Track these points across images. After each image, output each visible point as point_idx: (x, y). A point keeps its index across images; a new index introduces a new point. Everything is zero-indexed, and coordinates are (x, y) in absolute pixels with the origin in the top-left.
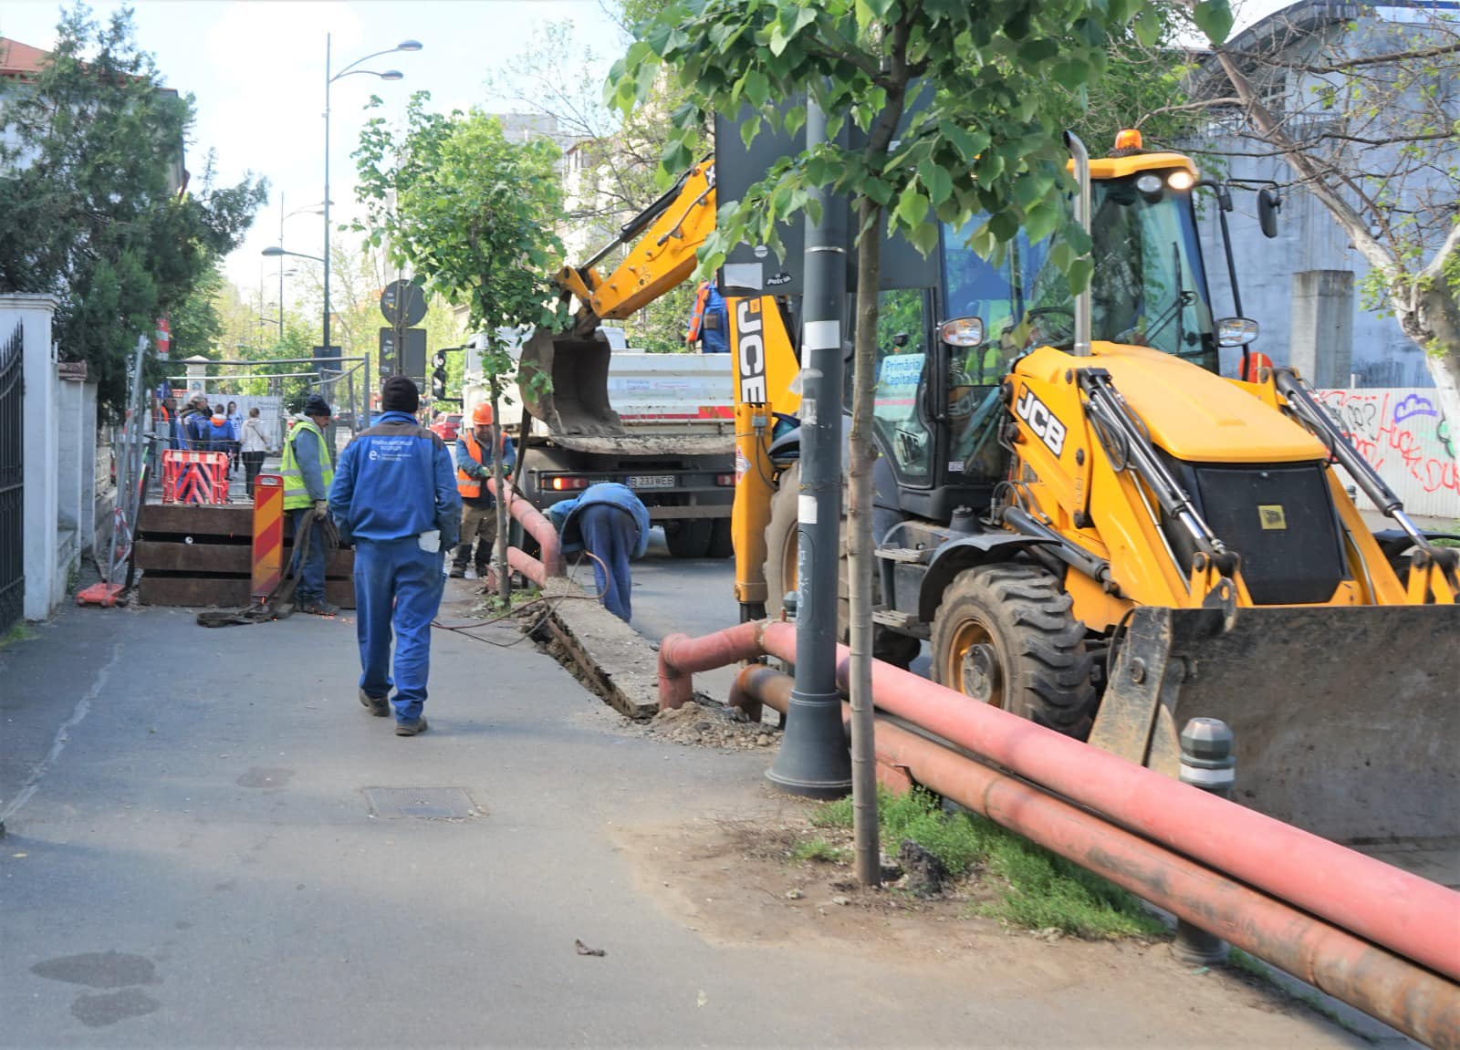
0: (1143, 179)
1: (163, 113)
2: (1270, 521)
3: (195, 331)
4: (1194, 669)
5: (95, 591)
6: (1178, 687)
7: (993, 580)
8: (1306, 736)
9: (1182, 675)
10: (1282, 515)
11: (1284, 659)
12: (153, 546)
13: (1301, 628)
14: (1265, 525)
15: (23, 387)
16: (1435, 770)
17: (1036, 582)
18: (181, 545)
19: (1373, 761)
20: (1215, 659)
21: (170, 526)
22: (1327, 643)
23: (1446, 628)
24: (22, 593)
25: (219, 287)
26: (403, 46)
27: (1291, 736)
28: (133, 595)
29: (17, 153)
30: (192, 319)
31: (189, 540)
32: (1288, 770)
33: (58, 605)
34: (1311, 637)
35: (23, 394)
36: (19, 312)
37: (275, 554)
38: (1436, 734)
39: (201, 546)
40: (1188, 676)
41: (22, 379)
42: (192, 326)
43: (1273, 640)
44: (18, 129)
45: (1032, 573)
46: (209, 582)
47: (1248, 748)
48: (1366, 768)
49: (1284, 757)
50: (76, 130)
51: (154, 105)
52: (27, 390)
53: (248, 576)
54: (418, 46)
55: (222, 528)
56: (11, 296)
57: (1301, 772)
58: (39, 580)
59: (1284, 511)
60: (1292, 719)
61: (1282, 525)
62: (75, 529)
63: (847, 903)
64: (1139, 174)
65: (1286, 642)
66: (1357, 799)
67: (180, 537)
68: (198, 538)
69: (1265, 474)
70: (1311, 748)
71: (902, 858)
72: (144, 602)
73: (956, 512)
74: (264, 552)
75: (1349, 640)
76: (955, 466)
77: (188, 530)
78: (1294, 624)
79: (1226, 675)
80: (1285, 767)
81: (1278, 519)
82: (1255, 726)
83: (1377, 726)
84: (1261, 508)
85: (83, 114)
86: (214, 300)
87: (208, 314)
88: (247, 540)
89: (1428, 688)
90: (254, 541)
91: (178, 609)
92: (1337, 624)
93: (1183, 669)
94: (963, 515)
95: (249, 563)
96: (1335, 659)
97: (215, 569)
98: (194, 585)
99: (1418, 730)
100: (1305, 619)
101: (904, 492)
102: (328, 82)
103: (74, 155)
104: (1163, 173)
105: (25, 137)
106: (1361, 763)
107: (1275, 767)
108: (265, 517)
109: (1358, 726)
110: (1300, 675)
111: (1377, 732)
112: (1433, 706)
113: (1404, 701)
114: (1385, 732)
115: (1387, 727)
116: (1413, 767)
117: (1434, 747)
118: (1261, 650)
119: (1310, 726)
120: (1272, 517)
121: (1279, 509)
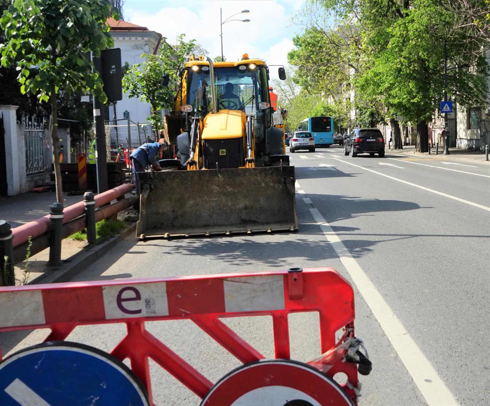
2: (222, 153)
4: (153, 186)
5: (39, 189)
6: (149, 191)
8: (195, 202)
9: (149, 188)
11: (176, 183)
13: (175, 176)
16: (231, 209)
18: (64, 174)
19: (214, 208)
20: (158, 184)
22: (184, 179)
23: (213, 175)
24: (7, 188)
26: (243, 12)
27: (191, 202)
31: (67, 173)
32: (193, 210)
34: (179, 178)
38: (229, 201)
39: (70, 175)
40: (151, 188)
46: (72, 184)
47: (181, 205)
48: (212, 209)
49: (191, 207)
54: (248, 11)
55: (76, 169)
57: (196, 211)
58: (12, 185)
60: (189, 198)
61: (225, 154)
66: (210, 217)
67: (64, 172)
68: (69, 172)
69: (223, 142)
70: (197, 205)
75: (189, 178)
77: (66, 170)
78: (172, 175)
79: (164, 188)
82: (180, 200)
83: (213, 199)
84: (220, 150)
89: (220, 190)
90: (79, 172)
92: (183, 175)
93: (149, 186)
96: (189, 183)
97: (74, 181)
99: (224, 200)
100: (174, 174)
102: (221, 24)
106: (211, 208)
107: (189, 209)
108: (81, 166)
109: (208, 199)
110: (183, 187)
111: (213, 201)
112: (225, 194)
113: (216, 193)
114: (216, 201)
115: (215, 199)
116: (225, 209)
117: (230, 204)
118: (168, 181)
119: (195, 199)
120: (223, 152)
121: (225, 150)
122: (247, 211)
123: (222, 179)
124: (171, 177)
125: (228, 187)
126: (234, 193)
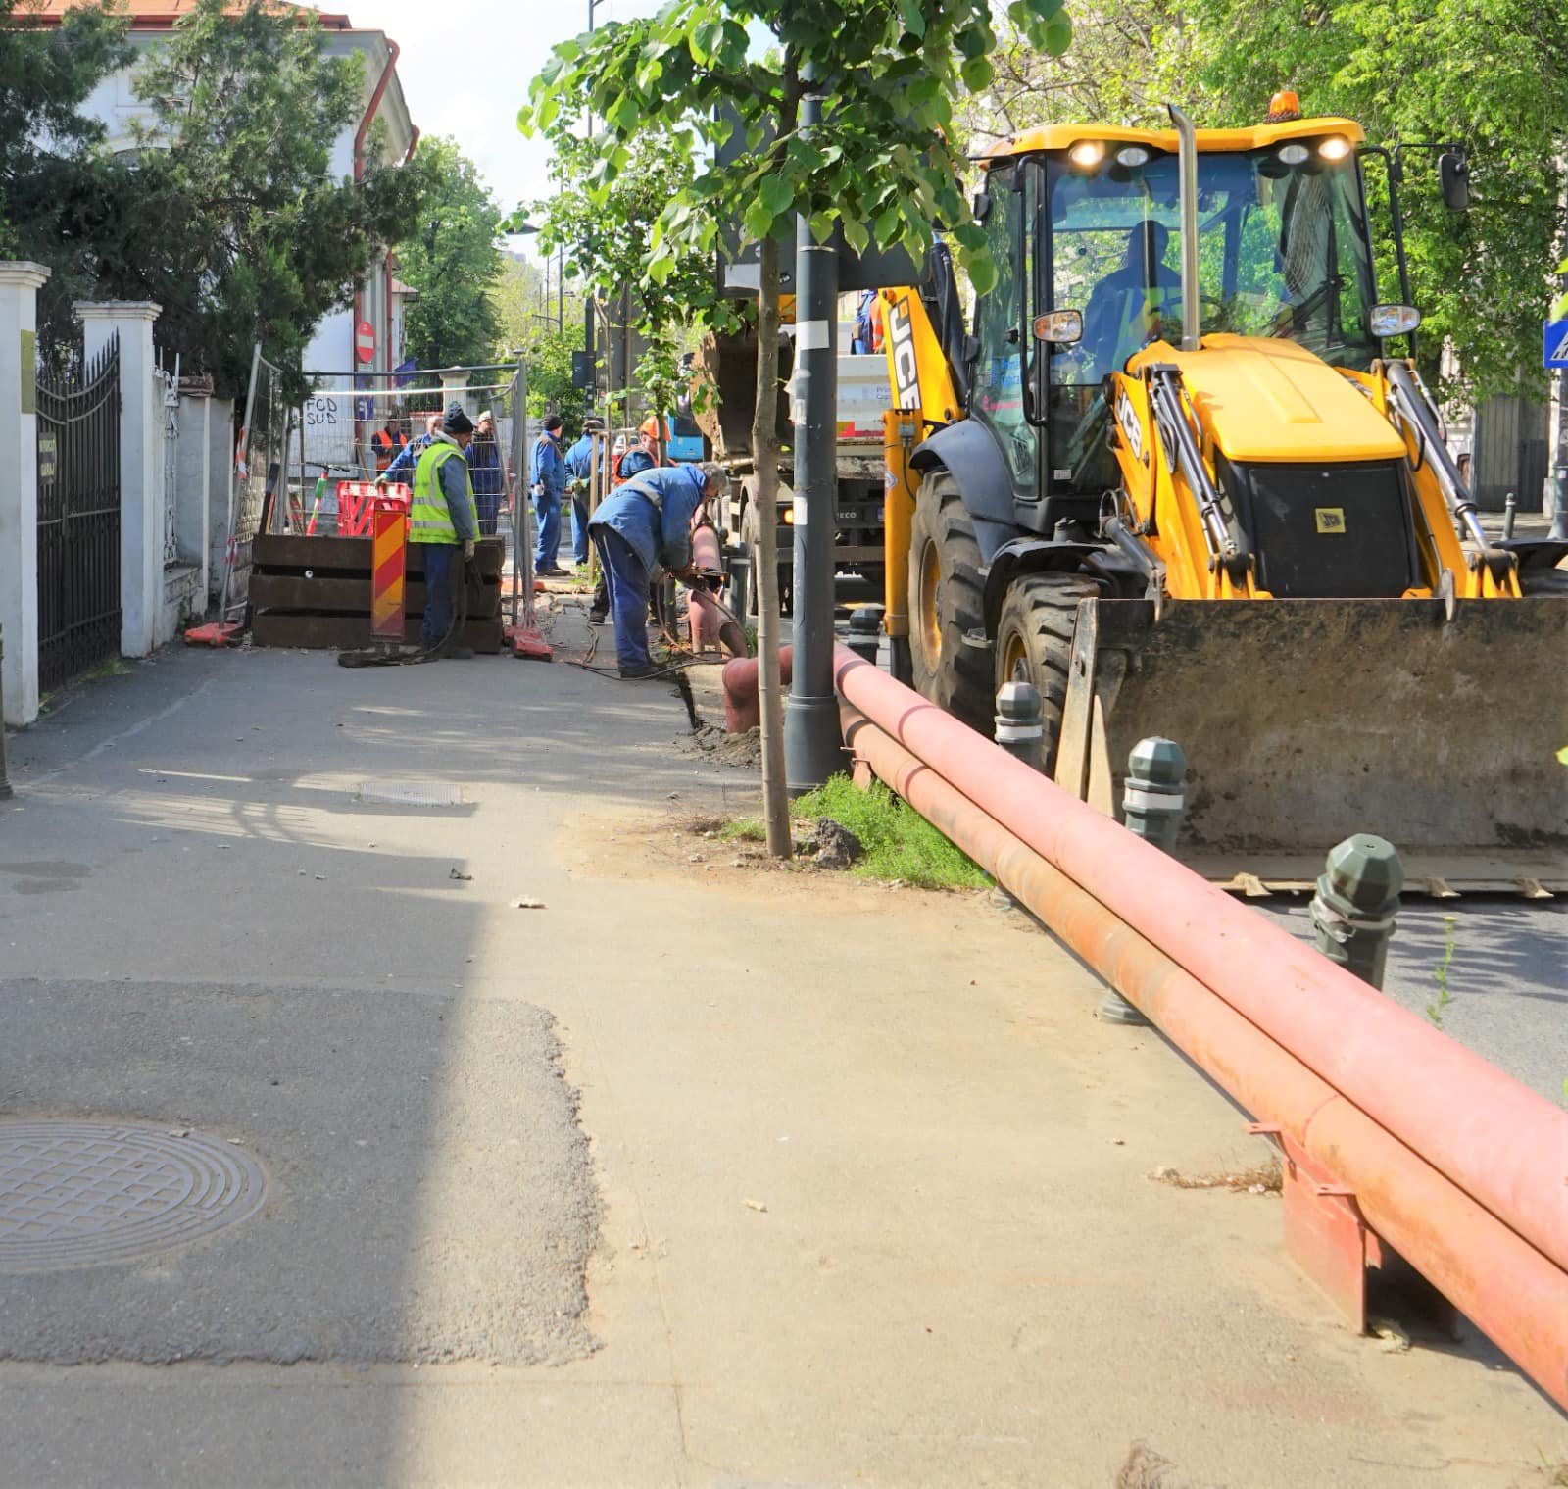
0: (1286, 149)
1: (323, 77)
2: (1327, 525)
3: (463, 333)
4: (1138, 662)
5: (208, 631)
6: (1120, 680)
7: (1028, 589)
8: (1292, 738)
9: (1123, 667)
10: (1341, 518)
11: (1240, 654)
12: (269, 580)
13: (1247, 621)
14: (1321, 529)
15: (119, 403)
16: (1444, 778)
17: (1069, 590)
18: (299, 579)
19: (1372, 767)
20: (1163, 653)
21: (290, 559)
22: (1283, 638)
23: (1416, 624)
24: (119, 627)
25: (499, 272)
27: (1273, 738)
28: (248, 637)
29: (155, 134)
30: (459, 317)
31: (308, 574)
32: (1274, 774)
33: (164, 644)
34: (1264, 631)
35: (119, 410)
36: (117, 322)
37: (396, 591)
38: (1443, 741)
39: (321, 581)
40: (1130, 671)
41: (119, 395)
42: (459, 326)
43: (1220, 633)
44: (153, 106)
45: (1069, 581)
46: (328, 620)
47: (1227, 751)
48: (1364, 774)
49: (1268, 760)
50: (219, 104)
51: (313, 68)
52: (124, 407)
53: (368, 614)
55: (344, 561)
56: (107, 304)
57: (1289, 776)
58: (138, 614)
59: (1345, 514)
60: (1269, 719)
61: (1341, 529)
62: (199, 566)
63: (740, 866)
64: (1280, 144)
65: (1236, 636)
66: (1352, 806)
67: (299, 571)
68: (319, 573)
69: (1326, 475)
70: (1299, 751)
71: (819, 834)
72: (258, 643)
73: (1058, 524)
74: (385, 585)
75: (1307, 635)
76: (1063, 474)
77: (307, 562)
78: (1239, 617)
79: (1180, 670)
80: (1271, 770)
81: (1337, 522)
82: (1231, 725)
83: (1372, 730)
84: (1318, 510)
85: (228, 82)
86: (489, 291)
87: (481, 308)
88: (367, 574)
89: (1418, 689)
90: (374, 574)
91: (294, 651)
92: (1287, 619)
93: (1125, 662)
94: (1064, 527)
95: (369, 601)
96: (1297, 655)
97: (336, 607)
98: (313, 625)
99: (1422, 735)
100: (1248, 613)
101: (1018, 505)
103: (217, 134)
104: (1312, 142)
105: (162, 113)
106: (1358, 768)
107: (1258, 770)
108: (385, 549)
109: (1349, 729)
110: (1263, 671)
111: (1372, 735)
112: (1432, 709)
113: (1395, 703)
114: (1383, 736)
115: (1384, 731)
116: (1420, 774)
117: (1443, 754)
118: (1210, 643)
119: (1293, 727)
120: (1330, 520)
121: (1339, 512)
122: (1521, 791)
123: (1450, 644)
124: (1231, 627)
125: (1460, 678)
126: (1479, 704)
